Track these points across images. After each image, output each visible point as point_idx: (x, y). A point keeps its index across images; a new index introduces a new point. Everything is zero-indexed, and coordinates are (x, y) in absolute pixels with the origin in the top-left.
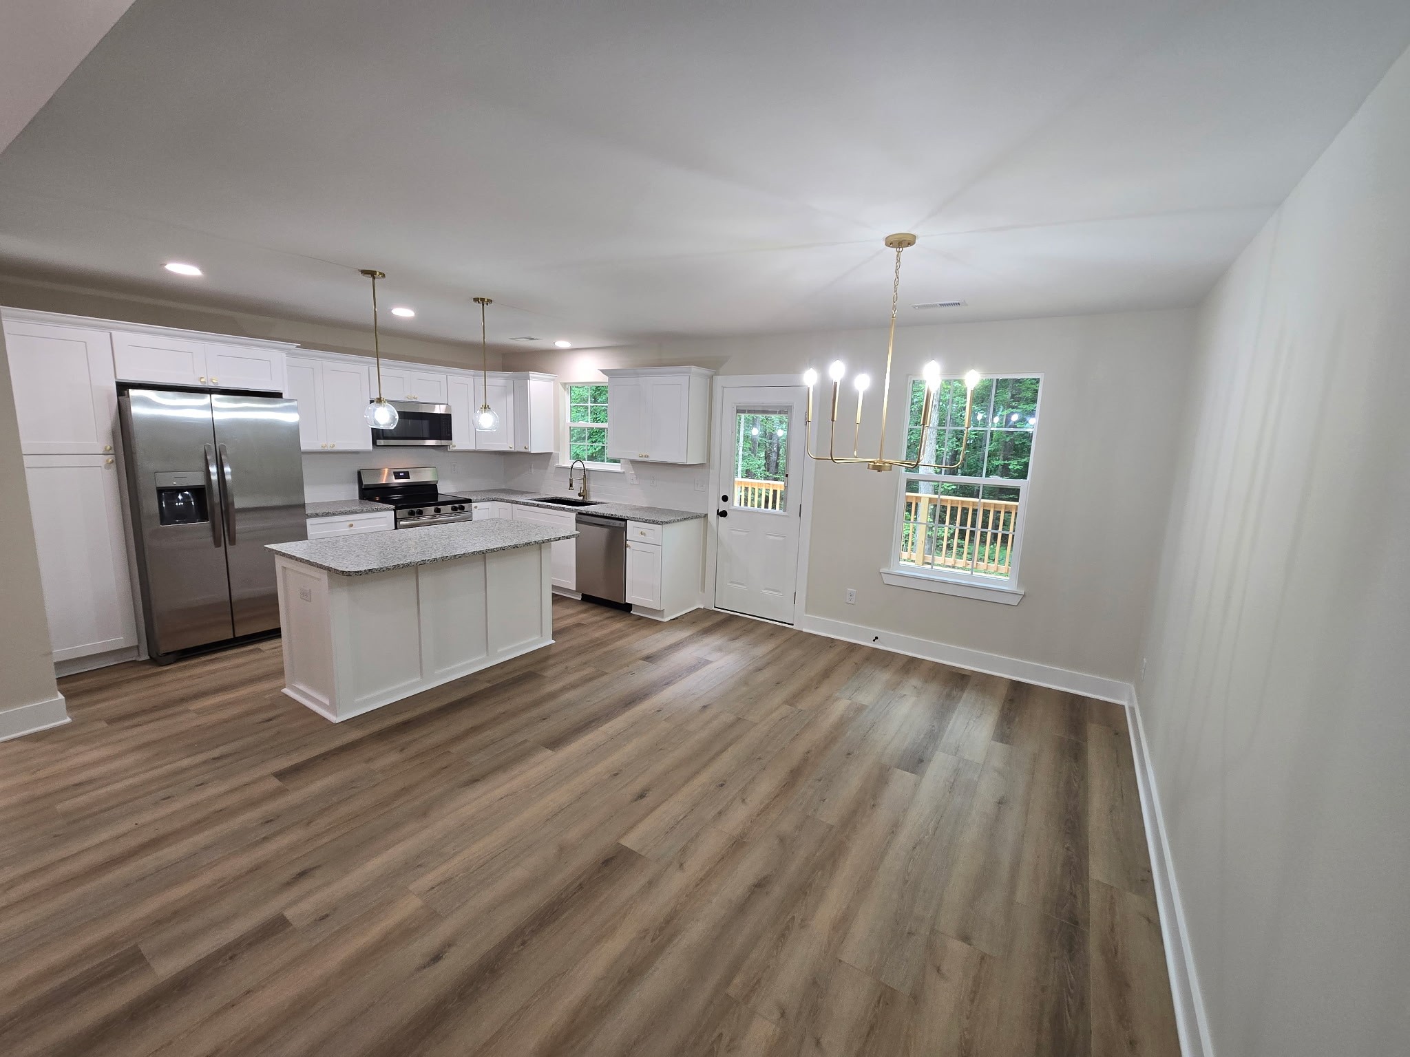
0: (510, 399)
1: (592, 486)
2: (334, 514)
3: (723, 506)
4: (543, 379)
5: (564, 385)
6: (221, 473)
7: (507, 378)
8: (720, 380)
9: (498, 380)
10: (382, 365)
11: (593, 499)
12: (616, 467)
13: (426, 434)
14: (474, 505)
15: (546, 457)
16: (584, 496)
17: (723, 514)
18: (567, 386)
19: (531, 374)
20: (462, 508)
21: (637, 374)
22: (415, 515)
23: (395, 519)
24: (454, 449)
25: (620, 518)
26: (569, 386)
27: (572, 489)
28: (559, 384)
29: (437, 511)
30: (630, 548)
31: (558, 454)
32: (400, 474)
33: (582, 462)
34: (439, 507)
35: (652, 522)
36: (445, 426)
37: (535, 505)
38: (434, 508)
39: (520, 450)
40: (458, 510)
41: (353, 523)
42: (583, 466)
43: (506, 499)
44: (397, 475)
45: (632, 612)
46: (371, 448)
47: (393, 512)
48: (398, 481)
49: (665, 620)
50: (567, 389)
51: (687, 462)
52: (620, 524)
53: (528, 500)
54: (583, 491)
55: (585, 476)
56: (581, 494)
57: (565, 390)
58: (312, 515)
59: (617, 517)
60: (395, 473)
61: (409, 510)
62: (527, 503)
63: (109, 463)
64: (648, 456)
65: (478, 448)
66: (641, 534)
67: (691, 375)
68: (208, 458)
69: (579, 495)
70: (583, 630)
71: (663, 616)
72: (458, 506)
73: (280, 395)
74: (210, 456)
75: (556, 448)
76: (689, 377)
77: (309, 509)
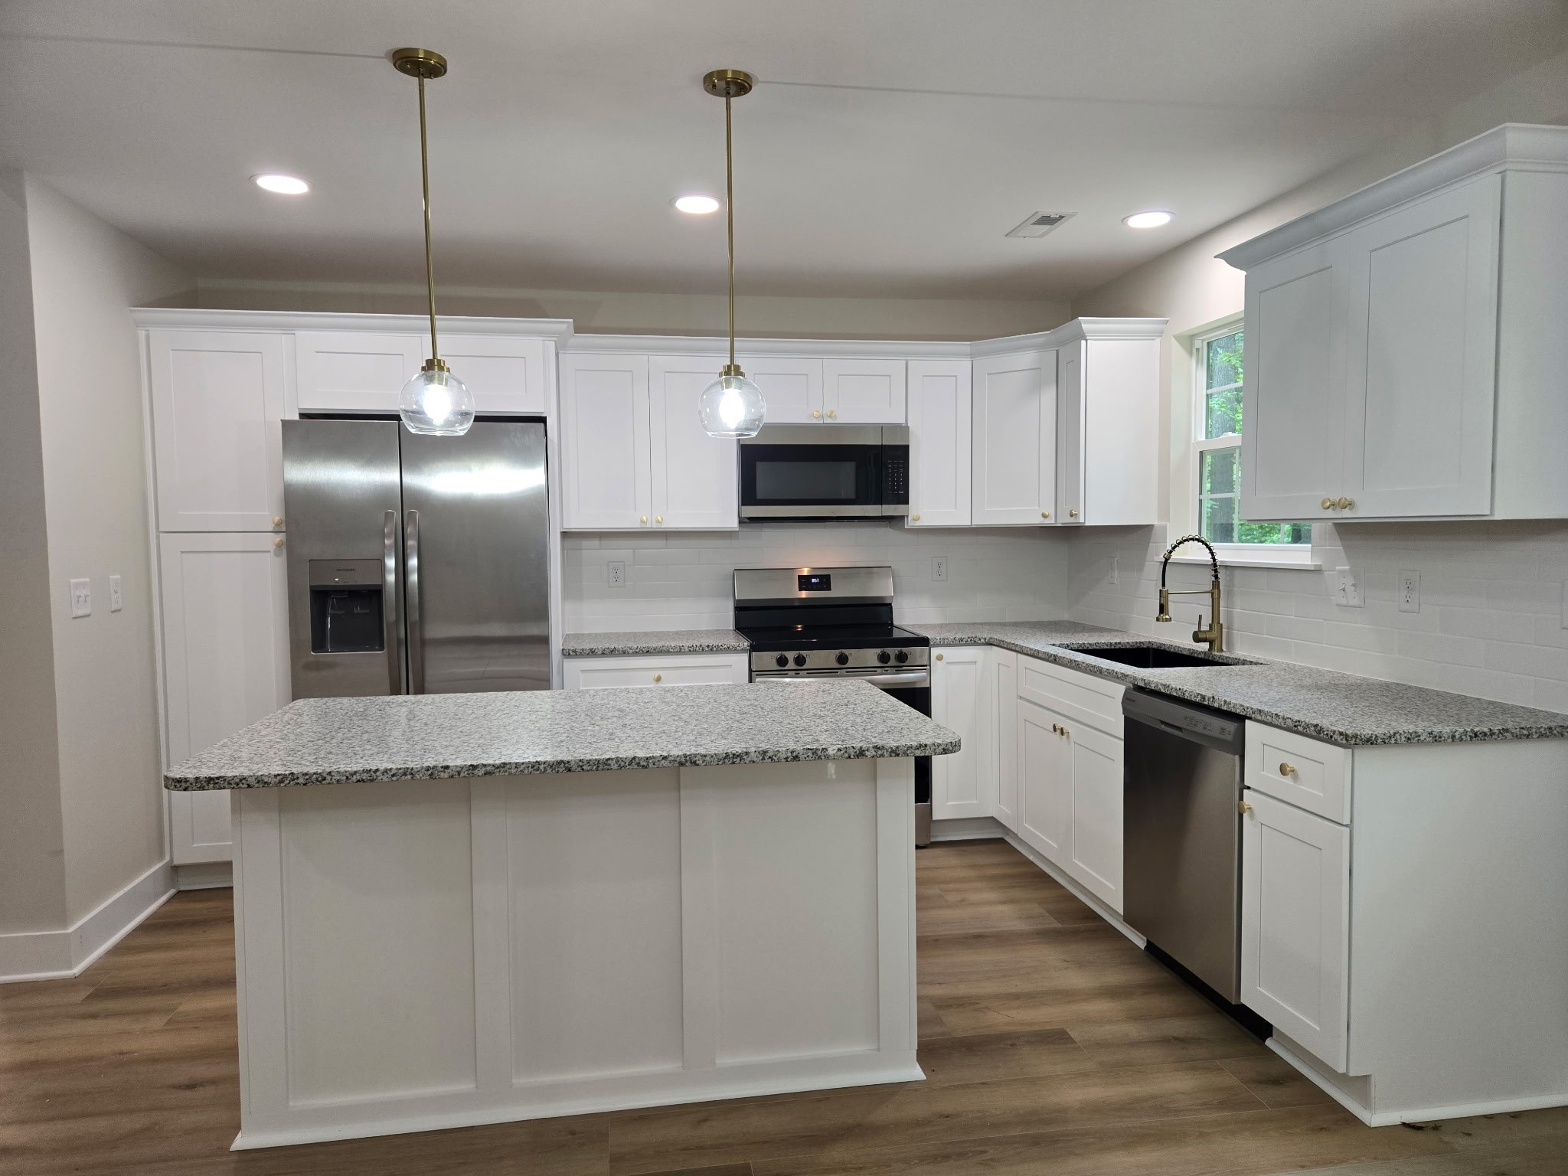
0: (1049, 396)
1: (1239, 611)
2: (624, 653)
4: (1130, 335)
5: (1188, 341)
6: (402, 569)
7: (1042, 347)
9: (1022, 356)
11: (1239, 653)
12: (1301, 556)
13: (850, 494)
14: (935, 651)
15: (1136, 535)
16: (1211, 643)
18: (1198, 344)
19: (1087, 323)
20: (902, 658)
21: (1323, 233)
22: (791, 665)
23: (751, 671)
24: (918, 524)
25: (1225, 708)
26: (1203, 341)
27: (1167, 620)
28: (1174, 342)
29: (842, 660)
30: (1252, 816)
31: (1164, 528)
32: (813, 580)
33: (1206, 545)
34: (847, 652)
35: (1315, 734)
36: (893, 468)
37: (1052, 658)
38: (836, 653)
39: (1064, 520)
40: (892, 662)
41: (661, 673)
42: (1212, 554)
43: (1009, 641)
44: (805, 582)
45: (1269, 1043)
46: (733, 524)
47: (745, 657)
48: (804, 594)
49: (1377, 1118)
50: (1198, 350)
51: (1492, 514)
52: (1223, 729)
53: (1054, 645)
54: (1208, 628)
55: (1216, 584)
56: (1201, 636)
57: (1191, 354)
58: (567, 654)
59: (1216, 705)
60: (800, 577)
61: (777, 654)
62: (1039, 652)
63: (279, 546)
64: (1350, 505)
65: (980, 521)
66: (1283, 769)
67: (1508, 166)
68: (386, 542)
69: (1197, 638)
70: (1044, 1063)
71: (1366, 1102)
72: (892, 652)
73: (542, 420)
74: (389, 537)
75: (1164, 512)
76: (1499, 176)
77: (556, 644)
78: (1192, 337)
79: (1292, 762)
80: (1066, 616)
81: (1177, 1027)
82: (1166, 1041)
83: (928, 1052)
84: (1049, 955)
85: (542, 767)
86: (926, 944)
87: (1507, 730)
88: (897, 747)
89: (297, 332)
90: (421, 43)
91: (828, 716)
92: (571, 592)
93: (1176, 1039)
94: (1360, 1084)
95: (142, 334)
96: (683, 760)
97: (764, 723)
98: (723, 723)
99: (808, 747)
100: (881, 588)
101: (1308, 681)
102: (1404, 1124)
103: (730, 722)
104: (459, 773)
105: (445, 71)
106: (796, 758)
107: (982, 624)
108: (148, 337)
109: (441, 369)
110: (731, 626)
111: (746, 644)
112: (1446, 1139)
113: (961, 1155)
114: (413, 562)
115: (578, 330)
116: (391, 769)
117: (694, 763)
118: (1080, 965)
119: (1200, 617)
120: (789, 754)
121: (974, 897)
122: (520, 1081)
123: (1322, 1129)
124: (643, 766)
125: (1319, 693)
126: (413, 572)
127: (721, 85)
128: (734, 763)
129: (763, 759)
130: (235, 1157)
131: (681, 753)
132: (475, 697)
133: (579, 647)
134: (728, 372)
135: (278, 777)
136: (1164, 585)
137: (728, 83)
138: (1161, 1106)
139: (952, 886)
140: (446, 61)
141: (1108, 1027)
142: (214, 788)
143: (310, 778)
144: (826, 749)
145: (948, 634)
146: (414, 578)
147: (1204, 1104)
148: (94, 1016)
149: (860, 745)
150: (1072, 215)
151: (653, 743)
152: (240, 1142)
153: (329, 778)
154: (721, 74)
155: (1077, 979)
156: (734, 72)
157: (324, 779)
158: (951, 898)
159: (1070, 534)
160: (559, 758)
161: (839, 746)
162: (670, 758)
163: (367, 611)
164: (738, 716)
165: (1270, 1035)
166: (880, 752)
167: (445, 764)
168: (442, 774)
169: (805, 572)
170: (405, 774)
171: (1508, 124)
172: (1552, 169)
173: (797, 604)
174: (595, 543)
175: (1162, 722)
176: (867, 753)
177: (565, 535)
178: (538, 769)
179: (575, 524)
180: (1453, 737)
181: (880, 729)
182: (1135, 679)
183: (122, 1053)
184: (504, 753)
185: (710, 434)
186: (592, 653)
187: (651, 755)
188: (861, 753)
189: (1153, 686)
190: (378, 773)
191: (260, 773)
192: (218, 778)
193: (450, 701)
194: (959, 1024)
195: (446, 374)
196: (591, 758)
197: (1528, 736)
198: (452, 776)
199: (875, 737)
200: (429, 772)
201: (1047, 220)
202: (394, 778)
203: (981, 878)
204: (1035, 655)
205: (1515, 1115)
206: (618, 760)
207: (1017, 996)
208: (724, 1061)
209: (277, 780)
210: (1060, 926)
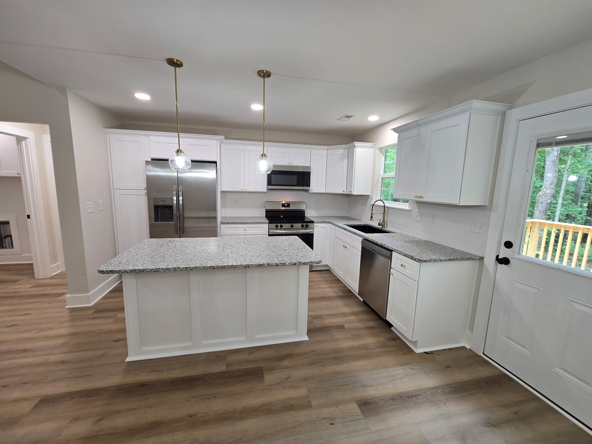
0: (346, 161)
1: (389, 218)
2: (236, 223)
3: (504, 253)
4: (367, 147)
5: (381, 149)
6: (178, 200)
7: (345, 149)
8: (514, 114)
9: (340, 151)
10: (266, 145)
11: (389, 229)
12: (405, 206)
13: (296, 183)
14: (315, 224)
15: (364, 198)
16: (382, 226)
17: (505, 261)
18: (383, 150)
19: (356, 144)
20: (307, 226)
21: (419, 126)
22: (279, 227)
23: (269, 229)
24: (312, 192)
25: (388, 248)
26: (384, 149)
27: (372, 220)
28: (377, 149)
29: (292, 226)
30: (393, 275)
31: (372, 196)
32: (285, 205)
33: (382, 201)
34: (293, 224)
35: (411, 258)
36: (306, 178)
37: (344, 229)
38: (290, 224)
39: (348, 193)
40: (305, 227)
41: (246, 229)
42: (384, 204)
43: (333, 223)
44: (283, 205)
45: (392, 328)
46: (266, 190)
47: (268, 225)
48: (283, 208)
49: (418, 351)
50: (383, 152)
51: (459, 203)
52: (387, 253)
53: (344, 224)
54: (382, 222)
55: (384, 211)
56: (380, 224)
57: (381, 153)
58: (222, 223)
59: (385, 247)
60: (282, 204)
61: (275, 224)
62: (341, 227)
63: (146, 193)
64: (422, 197)
65: (327, 192)
66: (402, 266)
67: (472, 112)
68: (174, 193)
69: (379, 225)
70: (338, 335)
71: (416, 346)
72: (305, 224)
73: (216, 162)
74: (174, 192)
75: (373, 192)
76: (469, 114)
77: (219, 220)
78: (382, 148)
79: (404, 264)
80: (347, 215)
81: (371, 324)
82: (368, 328)
83: (310, 332)
84: (339, 303)
85: (206, 268)
86: (311, 299)
87: (458, 259)
88: (305, 262)
89: (150, 137)
90: (176, 57)
91: (287, 250)
92: (223, 206)
93: (370, 327)
94: (415, 343)
95: (107, 136)
96: (246, 266)
97: (269, 252)
98: (259, 252)
99: (281, 262)
100: (302, 207)
101: (407, 240)
102: (424, 352)
103: (260, 252)
104: (183, 269)
105: (183, 66)
106: (277, 265)
107: (327, 217)
108: (109, 136)
109: (181, 152)
110: (265, 216)
111: (268, 222)
112: (435, 356)
113: (317, 363)
114: (181, 198)
115: (226, 138)
116: (163, 268)
117: (249, 267)
118: (347, 306)
119: (380, 219)
120: (276, 264)
121: (322, 286)
122: (204, 342)
123: (405, 354)
124: (235, 268)
125: (410, 244)
126: (181, 200)
127: (262, 74)
128: (260, 267)
129: (268, 266)
130: (126, 364)
131: (246, 264)
132: (194, 239)
133: (225, 222)
134: (262, 156)
135: (131, 271)
136: (372, 212)
137: (264, 74)
138: (365, 347)
139: (317, 283)
140: (183, 63)
141: (354, 324)
142: (112, 273)
143: (140, 270)
144: (286, 263)
145: (318, 220)
146: (181, 202)
147: (376, 347)
148: (94, 318)
149: (295, 262)
150: (354, 116)
151: (238, 259)
152: (128, 359)
153: (145, 270)
154: (262, 71)
155: (346, 310)
156: (266, 71)
157: (144, 271)
158: (317, 286)
159: (349, 196)
160: (211, 265)
161: (289, 262)
162: (243, 266)
163: (169, 211)
164: (263, 249)
165: (393, 327)
166: (300, 264)
167: (179, 267)
168: (178, 270)
169: (284, 203)
170: (167, 270)
171: (474, 100)
172: (492, 114)
173: (281, 211)
174: (230, 194)
175: (371, 249)
176: (297, 264)
177: (222, 192)
178: (205, 268)
179: (224, 189)
180: (445, 260)
181: (301, 255)
182: (365, 237)
183: (100, 330)
184: (197, 262)
185: (257, 172)
186: (228, 223)
187: (237, 264)
188: (295, 264)
189: (369, 240)
190: (159, 269)
191: (125, 269)
192: (113, 271)
193: (187, 241)
194: (318, 323)
195: (182, 153)
196: (220, 265)
197: (462, 260)
198: (181, 270)
199: (299, 259)
200: (174, 269)
201: (348, 117)
202: (164, 271)
203: (324, 281)
204: (340, 227)
205: (450, 349)
206: (228, 266)
207: (332, 315)
208: (257, 336)
209: (130, 271)
210: (342, 294)
